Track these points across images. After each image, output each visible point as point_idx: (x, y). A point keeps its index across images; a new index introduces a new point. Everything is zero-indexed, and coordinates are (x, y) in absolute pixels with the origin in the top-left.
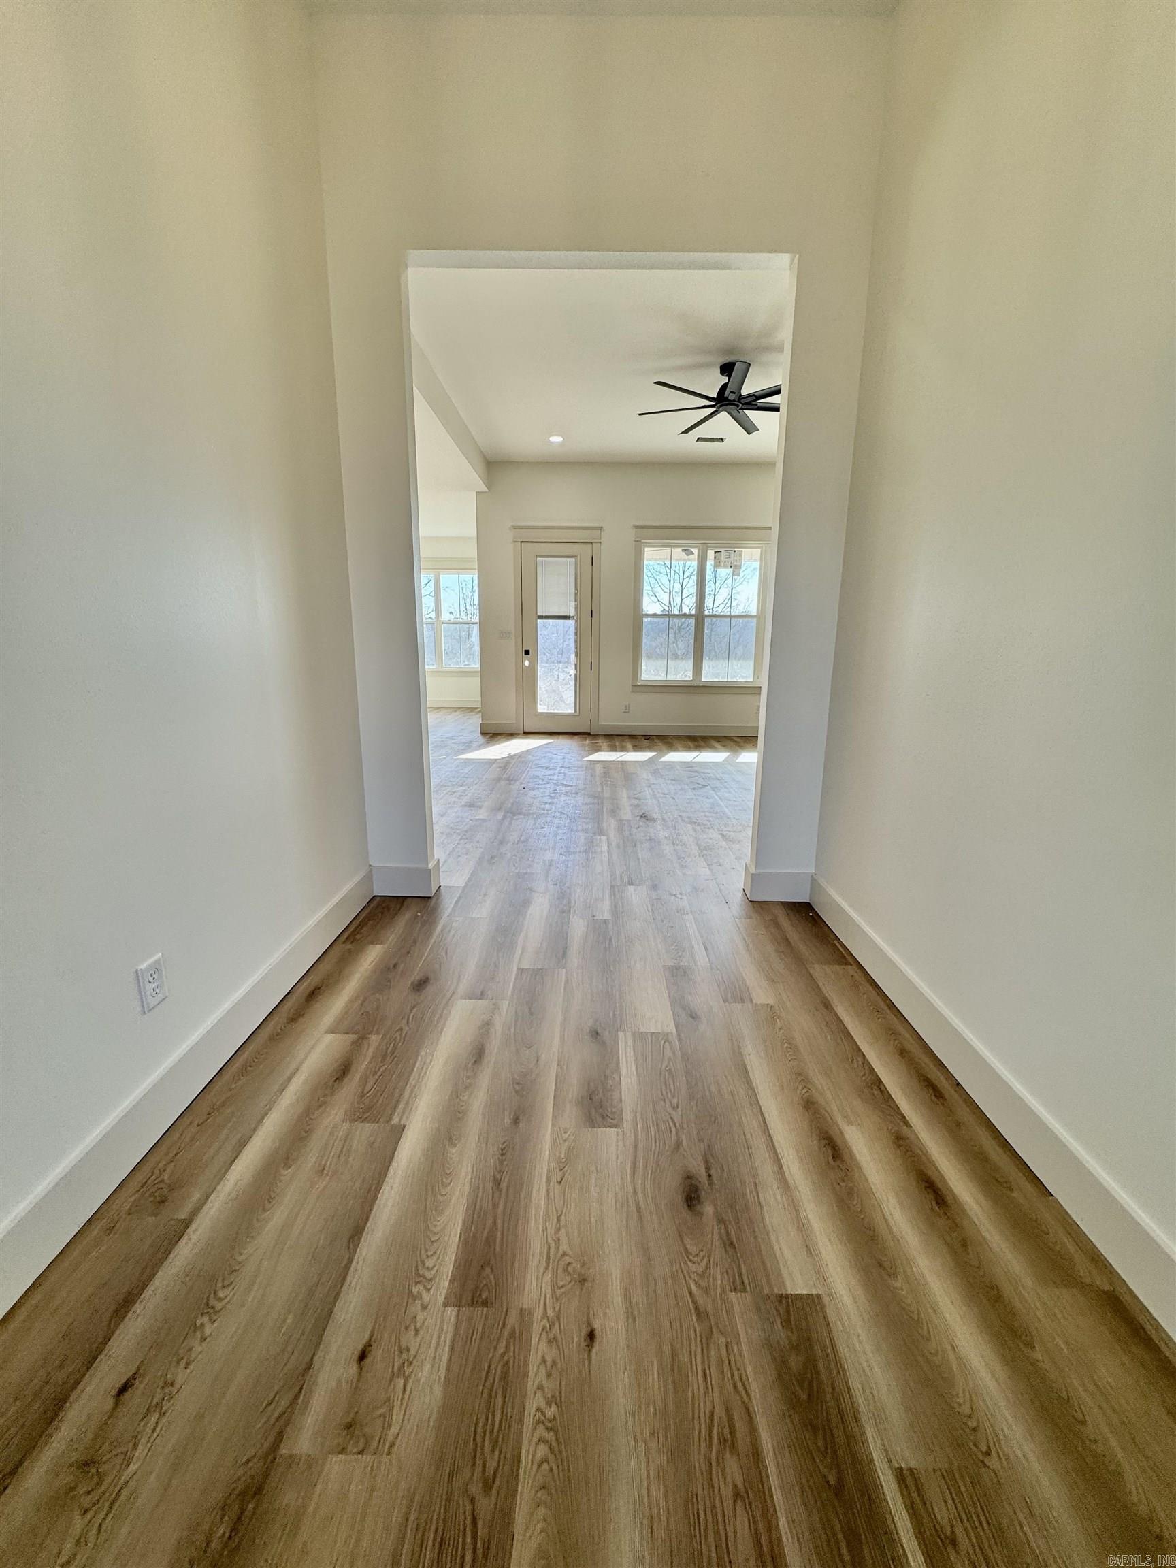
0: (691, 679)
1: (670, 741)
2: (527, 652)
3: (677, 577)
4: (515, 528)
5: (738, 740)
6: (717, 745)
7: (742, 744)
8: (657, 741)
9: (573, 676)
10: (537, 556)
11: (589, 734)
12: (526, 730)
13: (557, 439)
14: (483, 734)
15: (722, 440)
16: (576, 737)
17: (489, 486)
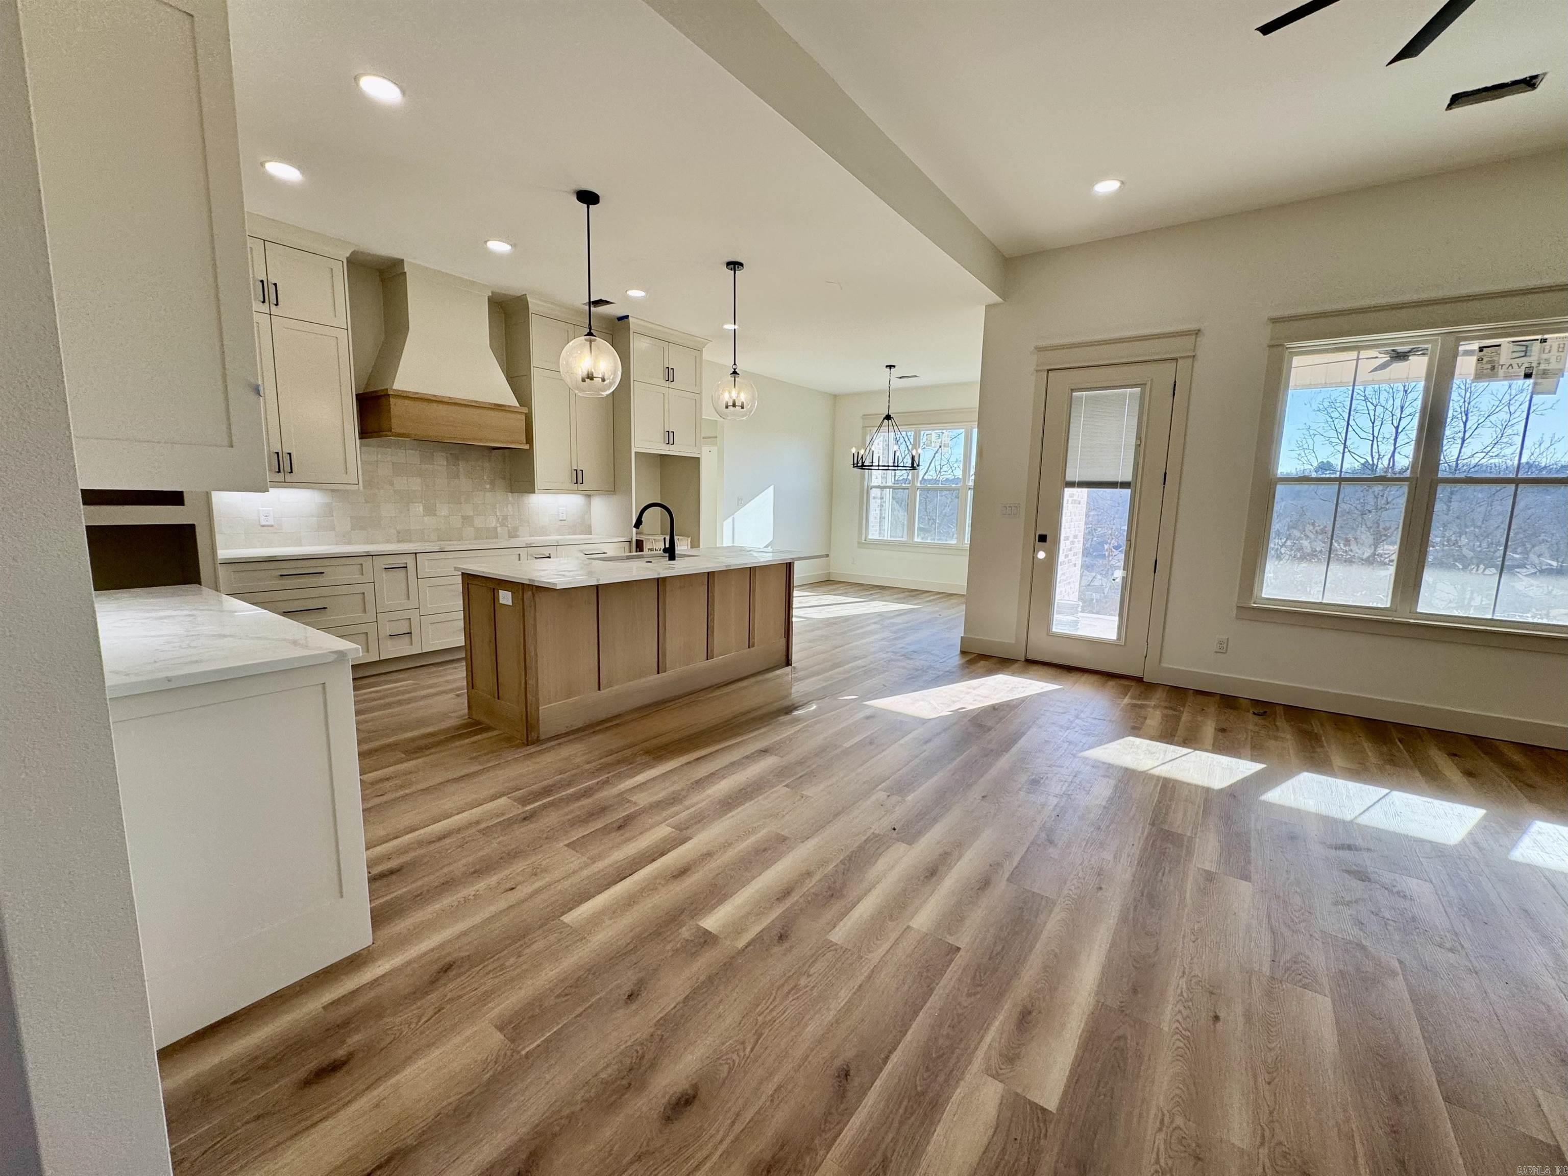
0: (1388, 605)
1: (1317, 729)
2: (1043, 538)
3: (1388, 416)
4: (1039, 349)
5: (1517, 757)
6: (1451, 771)
7: (1535, 778)
8: (1281, 723)
9: (1119, 580)
10: (1073, 390)
11: (1139, 680)
12: (1030, 657)
13: (1107, 187)
14: (963, 653)
15: (1530, 83)
16: (1111, 683)
17: (1004, 294)
